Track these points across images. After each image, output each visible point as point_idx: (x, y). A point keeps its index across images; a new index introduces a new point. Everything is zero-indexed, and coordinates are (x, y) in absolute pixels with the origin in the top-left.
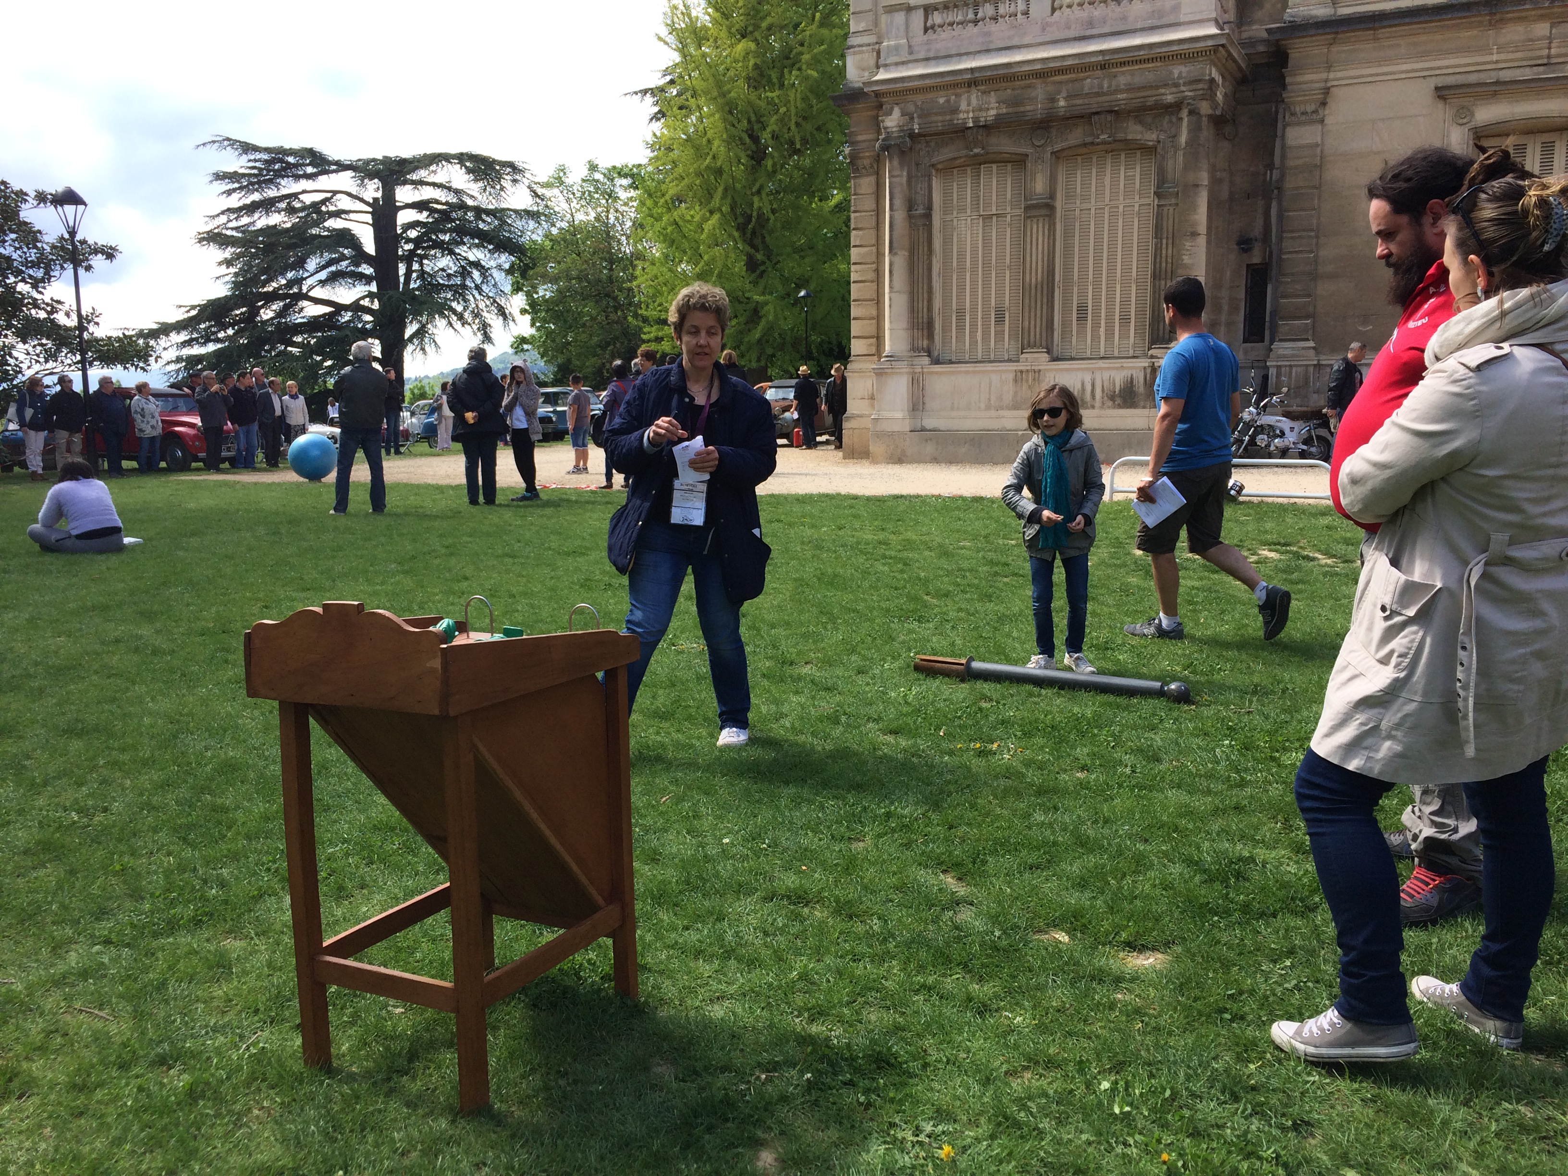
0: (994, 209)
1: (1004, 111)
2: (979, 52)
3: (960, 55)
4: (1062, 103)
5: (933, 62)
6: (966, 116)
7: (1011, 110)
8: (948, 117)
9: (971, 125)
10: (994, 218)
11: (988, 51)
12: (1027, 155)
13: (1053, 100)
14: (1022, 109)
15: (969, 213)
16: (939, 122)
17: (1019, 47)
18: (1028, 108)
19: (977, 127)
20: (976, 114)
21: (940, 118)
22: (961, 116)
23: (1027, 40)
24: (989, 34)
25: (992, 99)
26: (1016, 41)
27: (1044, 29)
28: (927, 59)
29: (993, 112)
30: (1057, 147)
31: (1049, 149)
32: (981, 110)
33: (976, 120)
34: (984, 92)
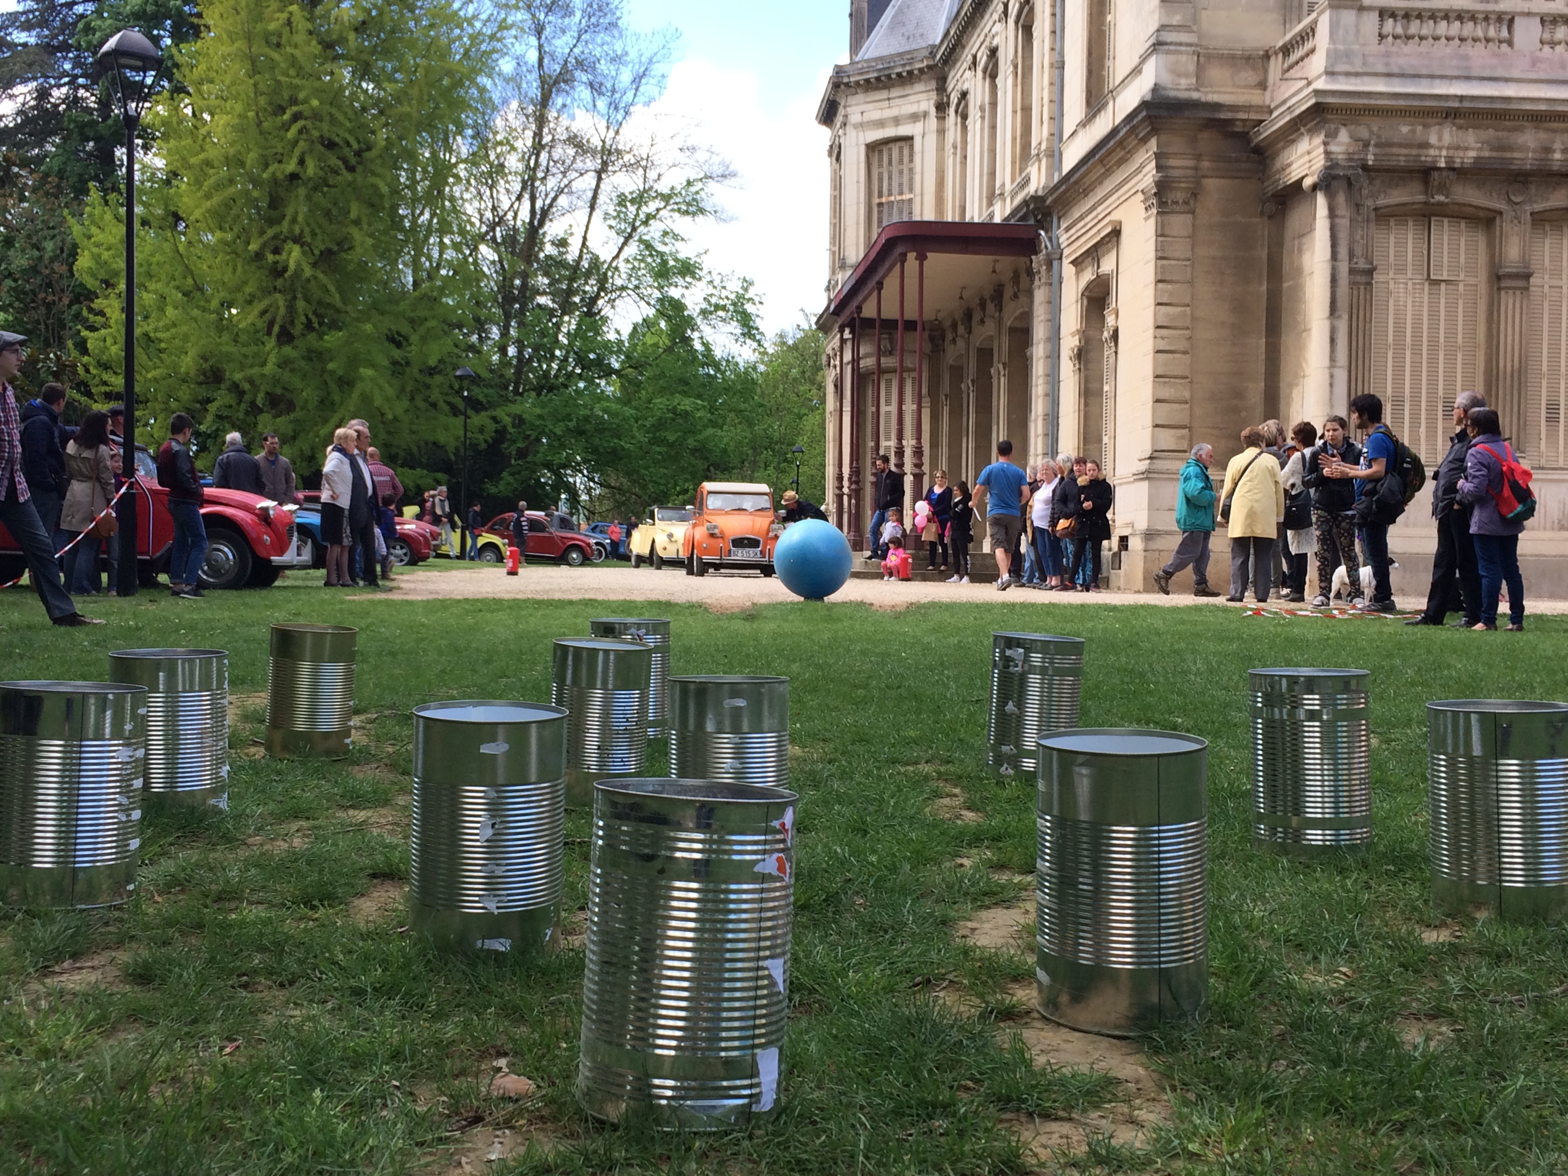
0: (1445, 273)
1: (1487, 154)
2: (1457, 78)
3: (1432, 77)
4: (1558, 156)
5: (1396, 81)
6: (1437, 153)
7: (1494, 154)
8: (1414, 152)
9: (1443, 165)
10: (1443, 285)
11: (1468, 78)
12: (1501, 213)
13: (1548, 150)
14: (1508, 155)
15: (1409, 275)
16: (1401, 157)
17: (1507, 80)
18: (1516, 155)
19: (1451, 169)
20: (1451, 153)
21: (1403, 151)
22: (1432, 152)
23: (1516, 74)
24: (1466, 58)
25: (1471, 138)
26: (1500, 73)
27: (1534, 65)
28: (1389, 75)
29: (1472, 154)
30: (1538, 207)
31: (1528, 208)
32: (1458, 148)
33: (1449, 159)
34: (1460, 128)
